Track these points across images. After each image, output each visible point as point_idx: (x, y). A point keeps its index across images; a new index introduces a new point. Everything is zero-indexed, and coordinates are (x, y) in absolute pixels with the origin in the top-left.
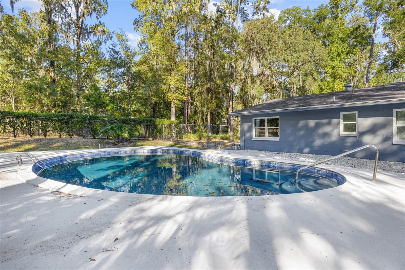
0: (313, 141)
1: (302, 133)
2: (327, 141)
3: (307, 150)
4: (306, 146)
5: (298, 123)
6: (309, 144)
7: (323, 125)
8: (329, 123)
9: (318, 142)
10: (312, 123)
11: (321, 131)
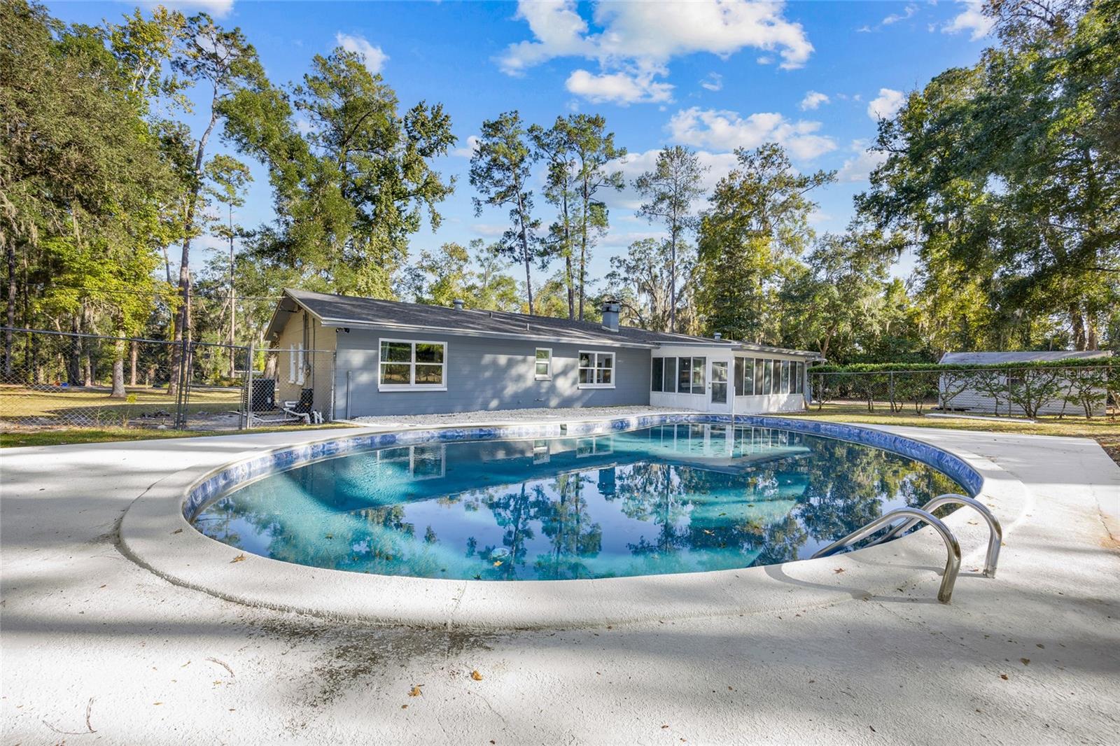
0: (504, 388)
1: (487, 374)
2: (522, 386)
3: (494, 403)
4: (494, 397)
5: (481, 358)
6: (498, 394)
7: (517, 362)
8: (524, 361)
9: (511, 389)
10: (503, 359)
11: (515, 371)
